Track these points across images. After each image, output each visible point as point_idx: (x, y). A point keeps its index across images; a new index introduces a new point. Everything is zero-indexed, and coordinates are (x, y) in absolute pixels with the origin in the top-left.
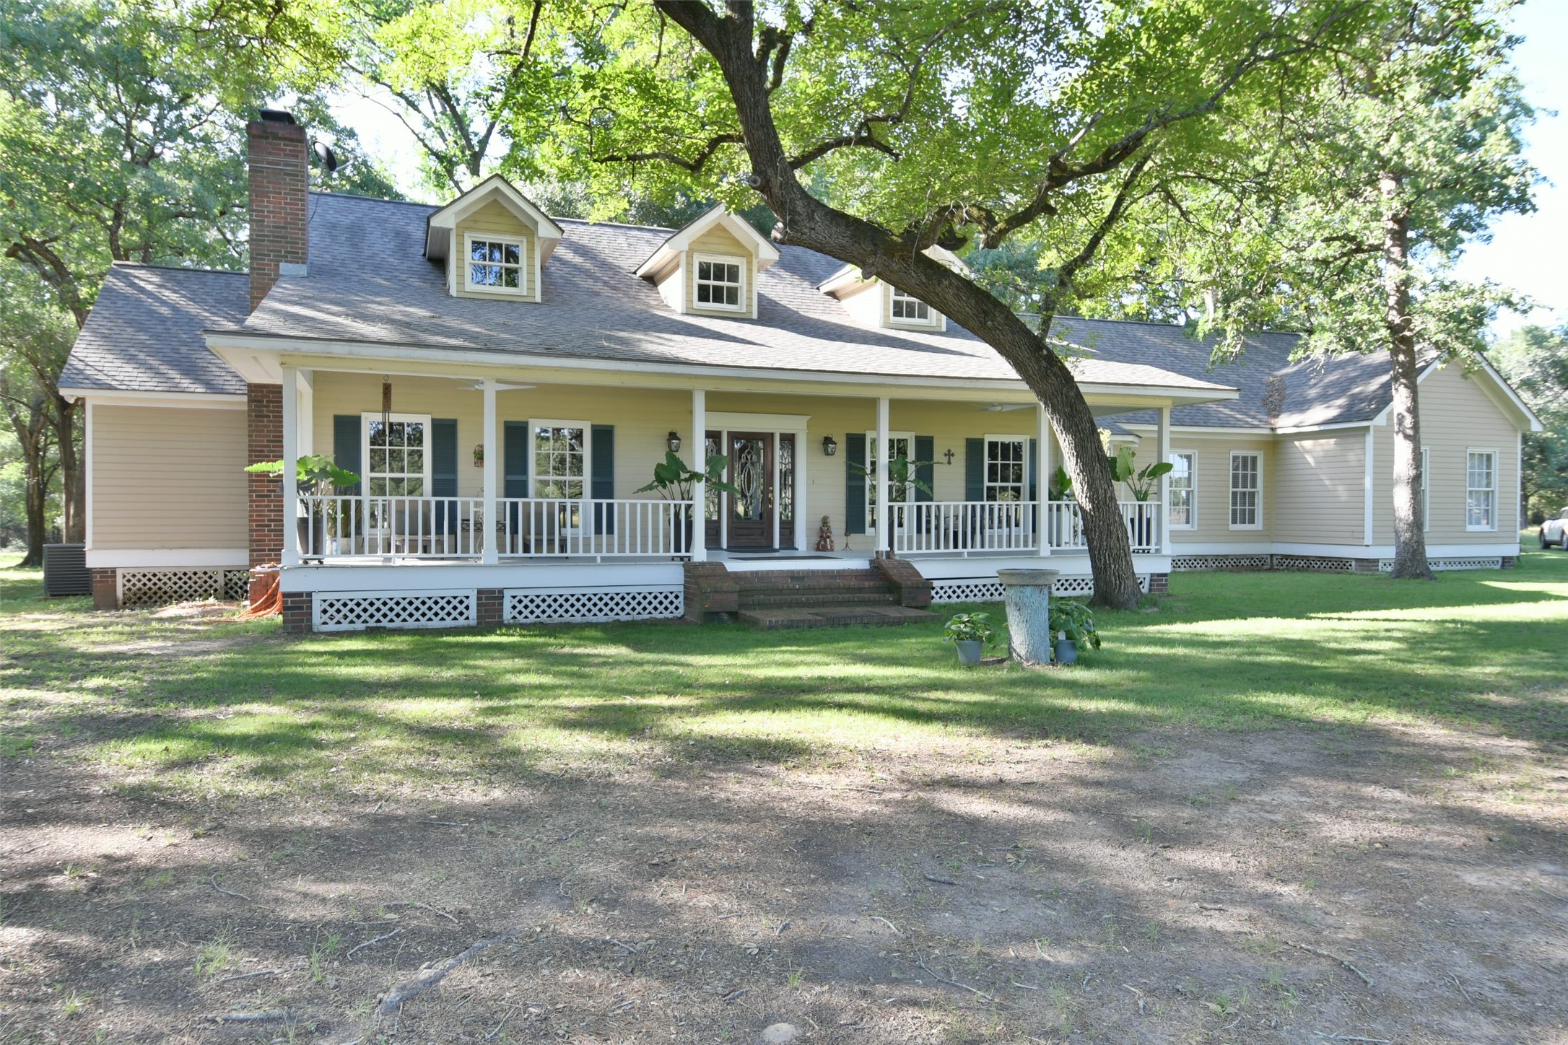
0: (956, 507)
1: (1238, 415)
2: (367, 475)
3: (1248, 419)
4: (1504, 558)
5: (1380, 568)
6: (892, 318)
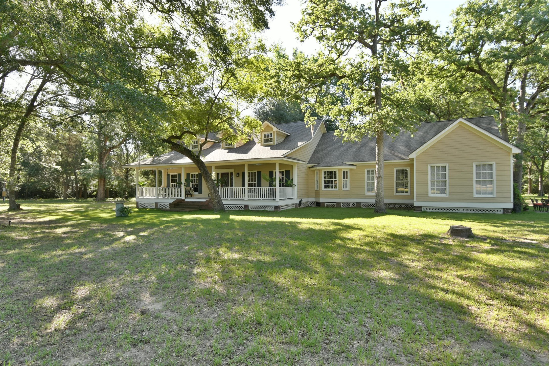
1: (400, 155)
2: (171, 183)
3: (402, 156)
4: (504, 209)
5: (423, 210)
6: (263, 143)
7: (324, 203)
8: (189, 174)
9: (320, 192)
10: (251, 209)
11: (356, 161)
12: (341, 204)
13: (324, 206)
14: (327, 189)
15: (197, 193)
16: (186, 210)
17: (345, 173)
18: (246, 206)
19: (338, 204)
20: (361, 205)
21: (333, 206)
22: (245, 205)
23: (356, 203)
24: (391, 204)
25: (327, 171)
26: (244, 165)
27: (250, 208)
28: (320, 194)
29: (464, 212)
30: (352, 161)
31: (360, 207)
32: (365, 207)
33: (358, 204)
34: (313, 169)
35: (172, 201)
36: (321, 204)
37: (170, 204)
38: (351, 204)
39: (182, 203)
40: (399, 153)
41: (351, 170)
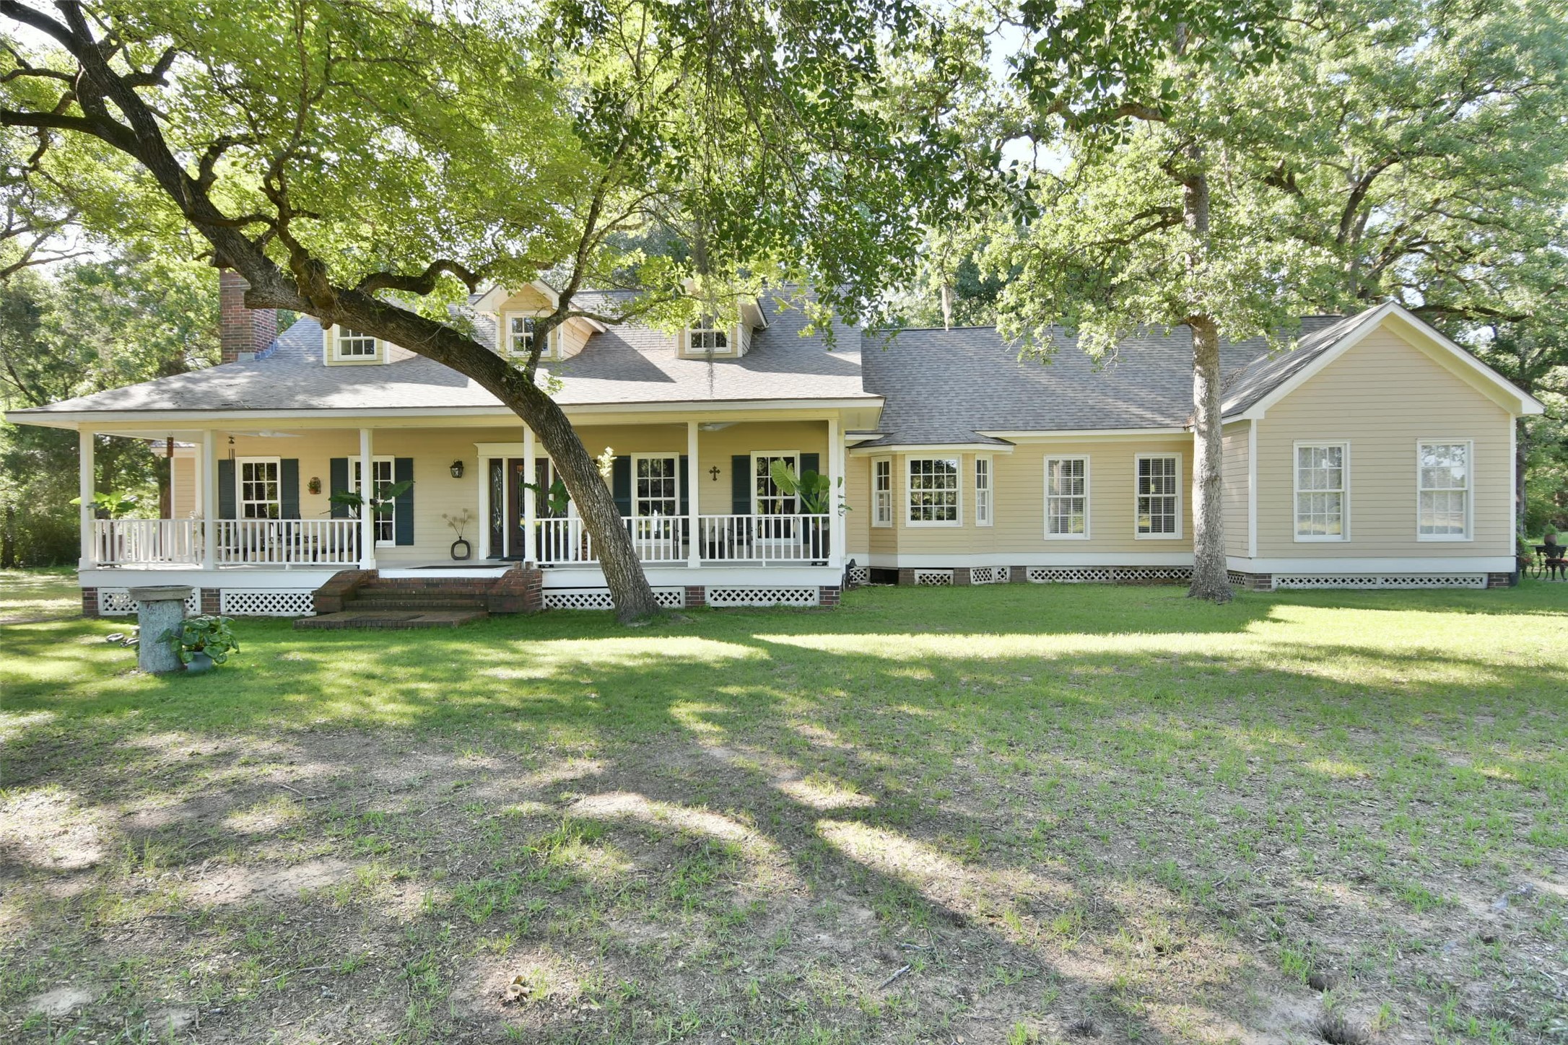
0: (721, 520)
1: (1149, 415)
2: (240, 502)
3: (1159, 418)
4: (1490, 575)
5: (1274, 584)
6: (689, 349)
7: (910, 571)
8: (345, 461)
9: (899, 533)
10: (714, 604)
11: (1017, 429)
12: (972, 574)
13: (910, 582)
14: (922, 523)
15: (391, 543)
16: (428, 617)
17: (981, 466)
18: (695, 593)
19: (962, 572)
20: (1028, 574)
21: (943, 581)
22: (687, 588)
23: (1012, 568)
24: (1122, 569)
25: (921, 458)
26: (683, 428)
27: (709, 601)
28: (899, 539)
29: (1387, 585)
30: (1004, 429)
31: (1025, 581)
32: (1040, 580)
33: (1018, 571)
34: (865, 452)
35: (319, 579)
36: (901, 575)
37: (319, 595)
38: (994, 572)
39: (369, 586)
40: (1141, 406)
41: (997, 457)
